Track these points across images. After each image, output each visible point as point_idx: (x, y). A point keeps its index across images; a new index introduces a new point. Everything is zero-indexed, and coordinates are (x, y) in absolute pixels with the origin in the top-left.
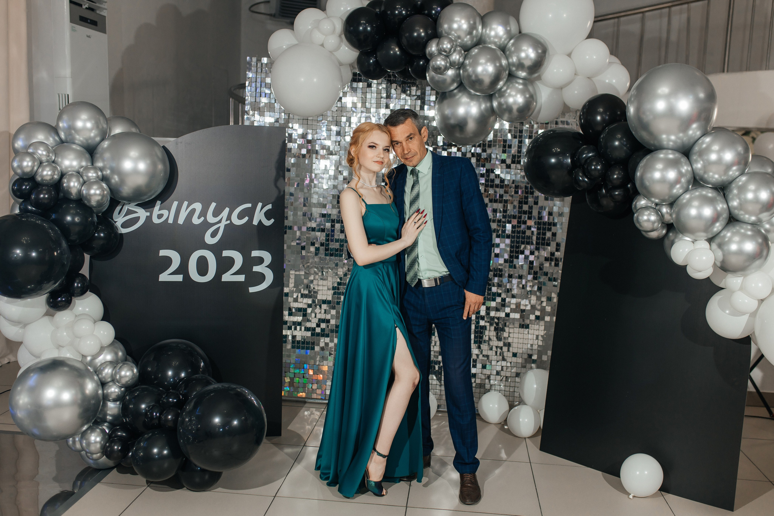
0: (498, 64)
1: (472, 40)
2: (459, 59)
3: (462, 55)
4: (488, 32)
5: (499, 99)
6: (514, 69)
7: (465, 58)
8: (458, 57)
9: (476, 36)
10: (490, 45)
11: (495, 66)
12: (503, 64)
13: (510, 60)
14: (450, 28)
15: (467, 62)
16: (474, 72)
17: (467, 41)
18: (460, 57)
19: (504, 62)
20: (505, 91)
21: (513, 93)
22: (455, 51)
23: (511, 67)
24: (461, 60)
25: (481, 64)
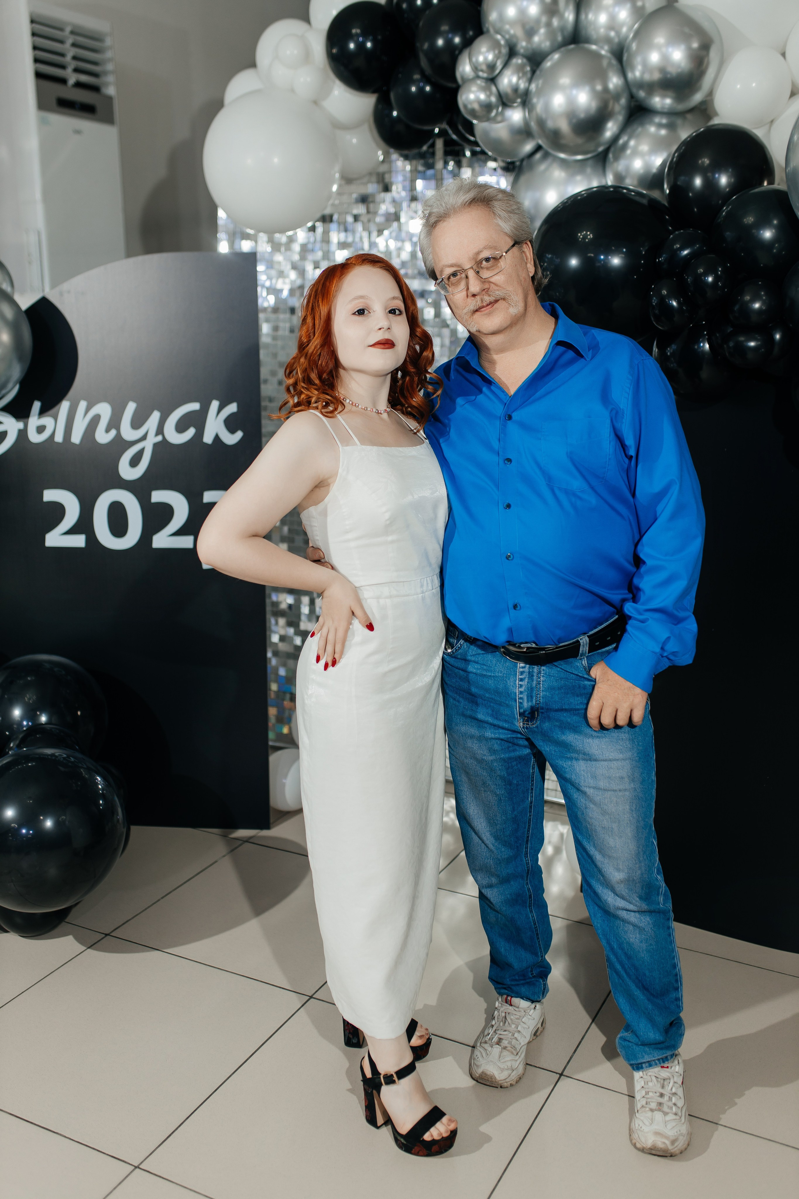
0: (599, 88)
1: (553, 40)
2: (517, 84)
3: (524, 74)
4: (591, 16)
5: (615, 164)
6: (642, 94)
7: (530, 81)
8: (514, 79)
9: (562, 29)
10: (594, 47)
11: (593, 90)
12: (611, 86)
13: (630, 75)
14: (501, 17)
15: (533, 87)
16: (547, 107)
17: (540, 42)
18: (519, 78)
19: (614, 81)
20: (625, 146)
21: (644, 147)
22: (506, 65)
23: (634, 90)
24: (522, 85)
25: (563, 88)
